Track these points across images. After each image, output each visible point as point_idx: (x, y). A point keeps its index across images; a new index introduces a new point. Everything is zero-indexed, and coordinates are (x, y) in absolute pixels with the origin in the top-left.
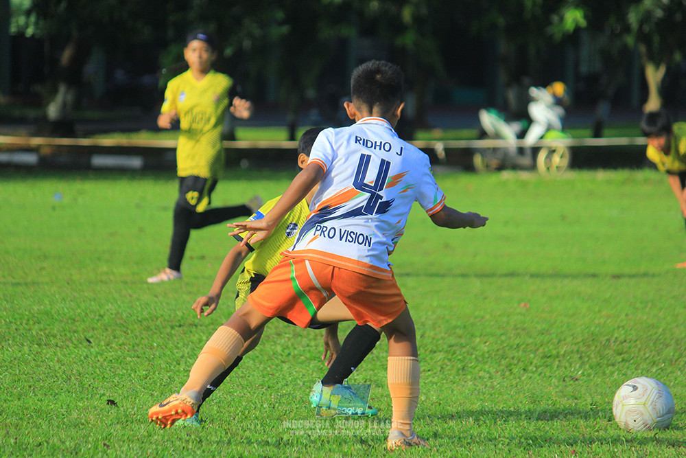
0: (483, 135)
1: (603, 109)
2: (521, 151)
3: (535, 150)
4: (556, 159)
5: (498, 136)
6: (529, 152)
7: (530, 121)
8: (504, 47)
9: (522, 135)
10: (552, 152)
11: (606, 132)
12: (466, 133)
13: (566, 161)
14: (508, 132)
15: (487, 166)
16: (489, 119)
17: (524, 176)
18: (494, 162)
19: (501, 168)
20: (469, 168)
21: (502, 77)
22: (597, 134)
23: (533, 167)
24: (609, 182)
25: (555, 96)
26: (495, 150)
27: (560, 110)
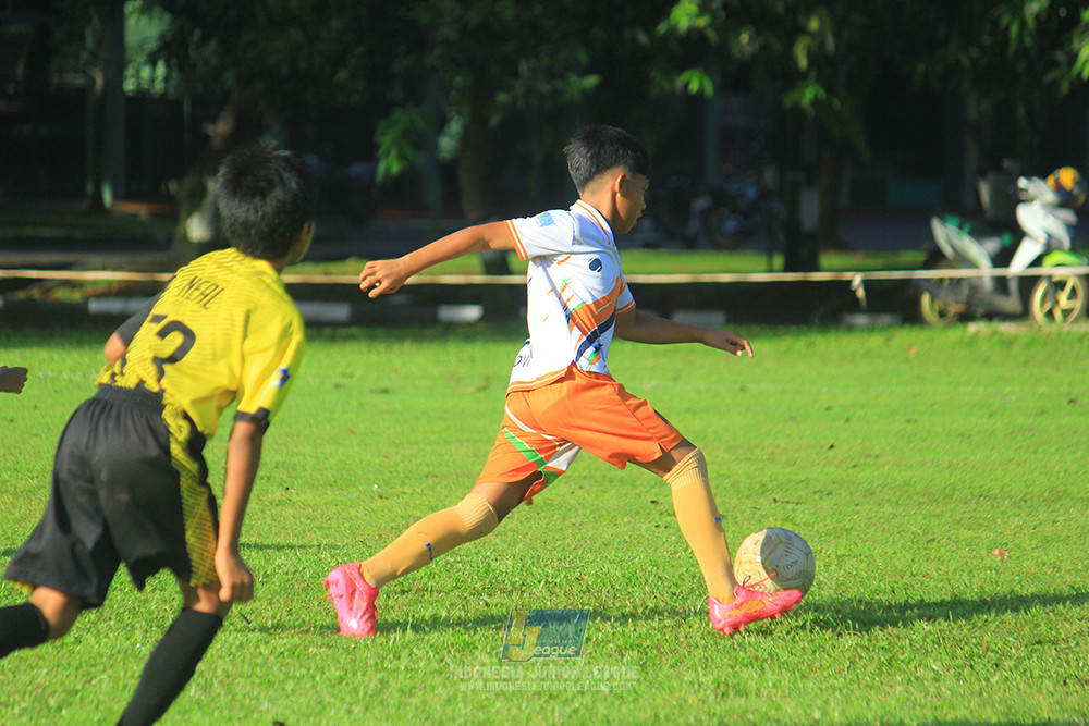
0: (936, 258)
2: (1001, 284)
3: (1028, 283)
4: (1064, 298)
8: (977, 107)
9: (1003, 258)
10: (1056, 285)
12: (907, 257)
13: (1079, 303)
14: (979, 252)
15: (942, 314)
16: (946, 233)
17: (1007, 328)
18: (954, 308)
19: (966, 317)
20: (913, 318)
21: (972, 157)
23: (1023, 315)
25: (1059, 190)
27: (1068, 216)
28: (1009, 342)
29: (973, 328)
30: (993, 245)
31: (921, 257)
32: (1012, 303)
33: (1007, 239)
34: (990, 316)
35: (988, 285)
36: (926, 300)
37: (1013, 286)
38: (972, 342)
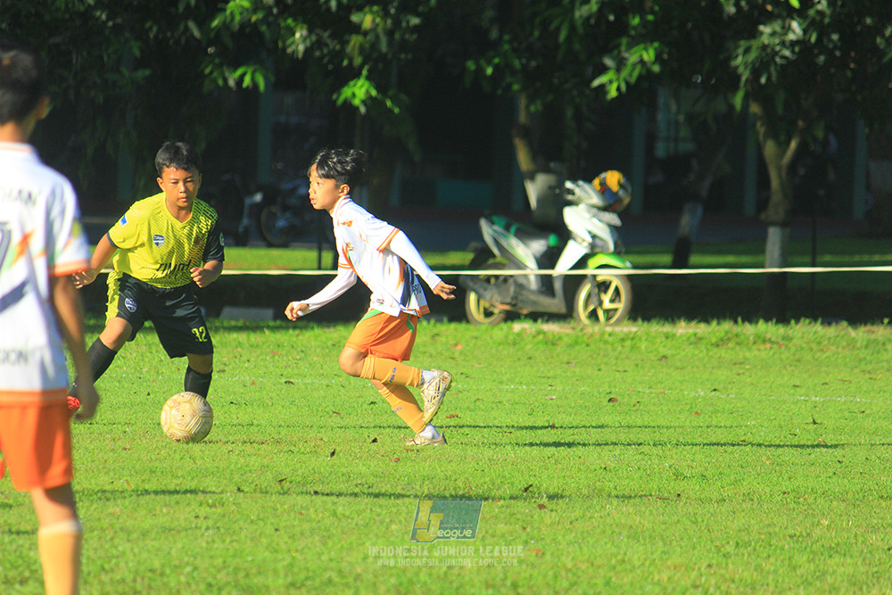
0: (483, 257)
1: (691, 217)
2: (547, 284)
8: (525, 110)
11: (694, 259)
13: (621, 306)
14: (527, 252)
15: (488, 314)
17: (552, 328)
18: (499, 309)
19: (510, 317)
23: (568, 315)
24: (694, 340)
27: (614, 219)
28: (553, 342)
29: (517, 327)
30: (539, 246)
31: (468, 257)
32: (556, 304)
33: (552, 240)
34: (534, 316)
35: (533, 284)
36: (472, 297)
37: (558, 286)
38: (517, 341)
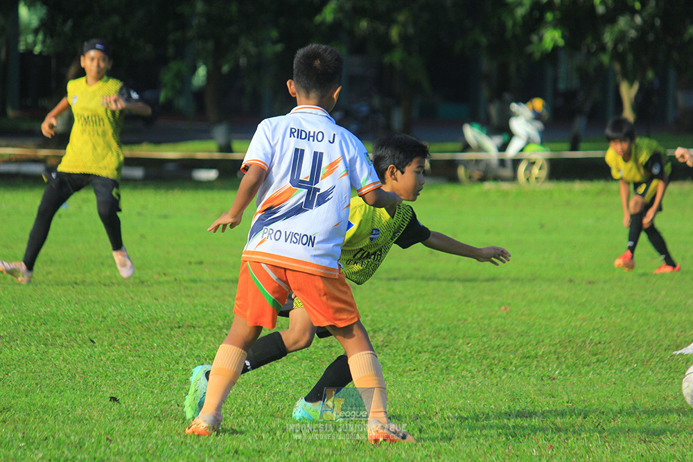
0: (466, 147)
1: (580, 124)
2: (502, 162)
3: (516, 162)
4: (536, 171)
5: (480, 149)
6: (509, 164)
7: (511, 135)
8: (486, 65)
9: (503, 148)
10: (532, 164)
11: (583, 145)
12: (450, 146)
13: (544, 173)
14: (490, 145)
15: (470, 177)
16: (472, 133)
17: (505, 186)
18: (477, 174)
19: (483, 179)
20: (453, 179)
21: (485, 93)
22: (574, 148)
23: (514, 178)
24: (585, 193)
25: (534, 111)
26: (477, 162)
27: (539, 125)
28: (505, 194)
29: (489, 186)
30: (498, 140)
31: (458, 146)
33: (506, 137)
